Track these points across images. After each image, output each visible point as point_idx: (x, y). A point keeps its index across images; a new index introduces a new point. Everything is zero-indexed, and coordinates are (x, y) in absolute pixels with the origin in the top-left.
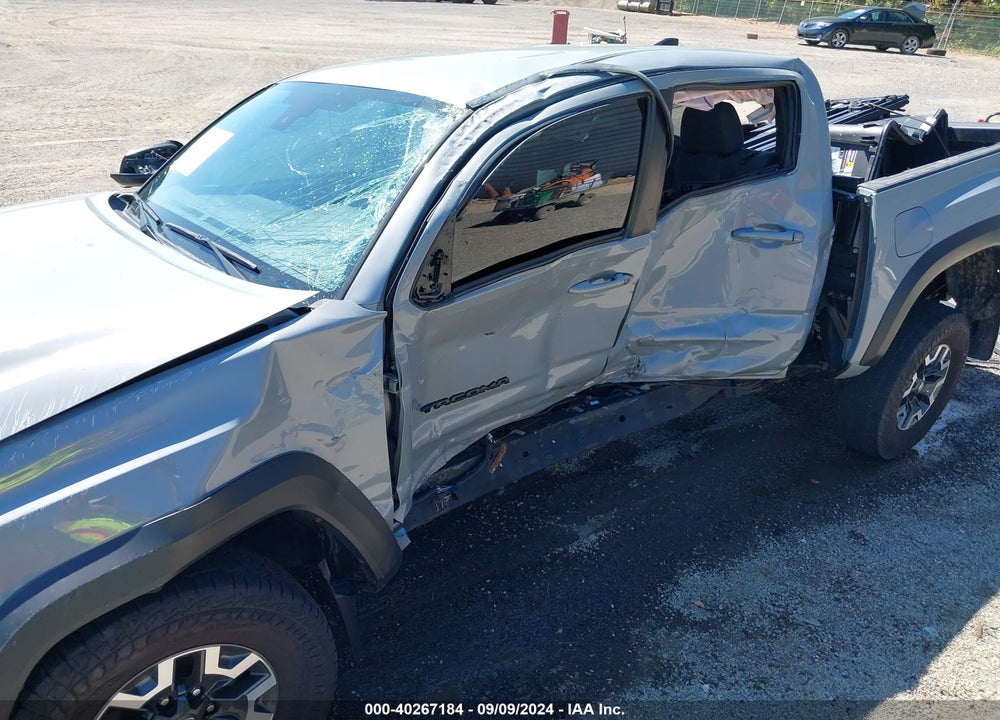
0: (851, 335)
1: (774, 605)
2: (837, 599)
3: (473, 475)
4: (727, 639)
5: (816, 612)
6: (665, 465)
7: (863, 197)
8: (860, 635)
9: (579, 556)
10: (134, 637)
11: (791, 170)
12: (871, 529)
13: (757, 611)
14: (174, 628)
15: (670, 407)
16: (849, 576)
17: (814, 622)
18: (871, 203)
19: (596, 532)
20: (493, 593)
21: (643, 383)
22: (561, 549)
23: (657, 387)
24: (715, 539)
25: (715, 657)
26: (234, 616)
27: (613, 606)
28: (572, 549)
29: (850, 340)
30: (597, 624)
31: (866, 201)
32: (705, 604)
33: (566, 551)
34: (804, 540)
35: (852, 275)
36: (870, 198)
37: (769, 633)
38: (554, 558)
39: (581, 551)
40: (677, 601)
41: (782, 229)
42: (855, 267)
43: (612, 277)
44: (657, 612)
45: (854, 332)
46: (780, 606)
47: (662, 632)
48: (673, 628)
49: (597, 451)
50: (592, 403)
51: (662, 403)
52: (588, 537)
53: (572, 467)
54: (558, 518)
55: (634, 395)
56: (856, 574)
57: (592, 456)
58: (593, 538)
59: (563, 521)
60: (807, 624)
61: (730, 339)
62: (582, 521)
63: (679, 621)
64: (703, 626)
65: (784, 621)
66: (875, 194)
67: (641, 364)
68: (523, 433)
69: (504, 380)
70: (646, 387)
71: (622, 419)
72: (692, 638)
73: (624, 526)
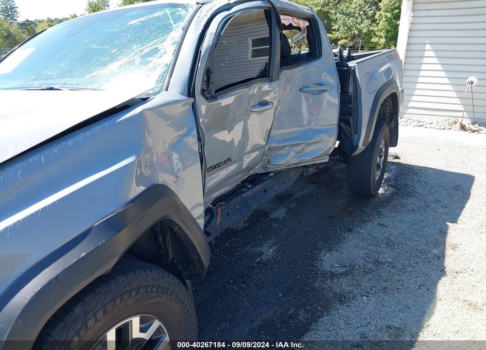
0: (356, 133)
1: (369, 258)
2: (391, 249)
3: (211, 225)
4: (359, 276)
5: (387, 255)
6: (284, 215)
7: (351, 67)
8: (410, 260)
9: (268, 260)
10: (95, 310)
11: (320, 57)
12: (385, 221)
13: (364, 262)
14: (118, 301)
15: (284, 183)
16: (390, 240)
17: (390, 260)
18: (355, 69)
19: (270, 248)
20: (236, 287)
21: (270, 172)
22: (260, 259)
23: (277, 173)
24: (324, 239)
25: (358, 285)
26: (149, 290)
27: (298, 277)
28: (264, 257)
29: (356, 135)
30: (296, 287)
31: (352, 68)
32: (340, 265)
33: (262, 259)
34: (362, 231)
35: (350, 106)
36: (354, 67)
37: (375, 269)
38: (258, 263)
39: (268, 258)
40: (327, 267)
41: (321, 85)
42: (351, 102)
43: (265, 103)
44: (320, 274)
45: (358, 131)
46: (372, 258)
47: (329, 281)
48: (332, 278)
49: (250, 216)
50: (249, 187)
51: (280, 181)
52: (268, 251)
53: (242, 225)
54: (249, 247)
55: (268, 179)
56: (392, 238)
57: (249, 218)
58: (271, 250)
59: (251, 247)
60: (387, 261)
61: (308, 142)
62: (261, 246)
63: (333, 275)
64: (346, 274)
65: (377, 263)
66: (356, 65)
67: (270, 160)
68: (224, 203)
69: (229, 159)
70: (272, 174)
71: (266, 191)
72: (344, 281)
73: (282, 243)
